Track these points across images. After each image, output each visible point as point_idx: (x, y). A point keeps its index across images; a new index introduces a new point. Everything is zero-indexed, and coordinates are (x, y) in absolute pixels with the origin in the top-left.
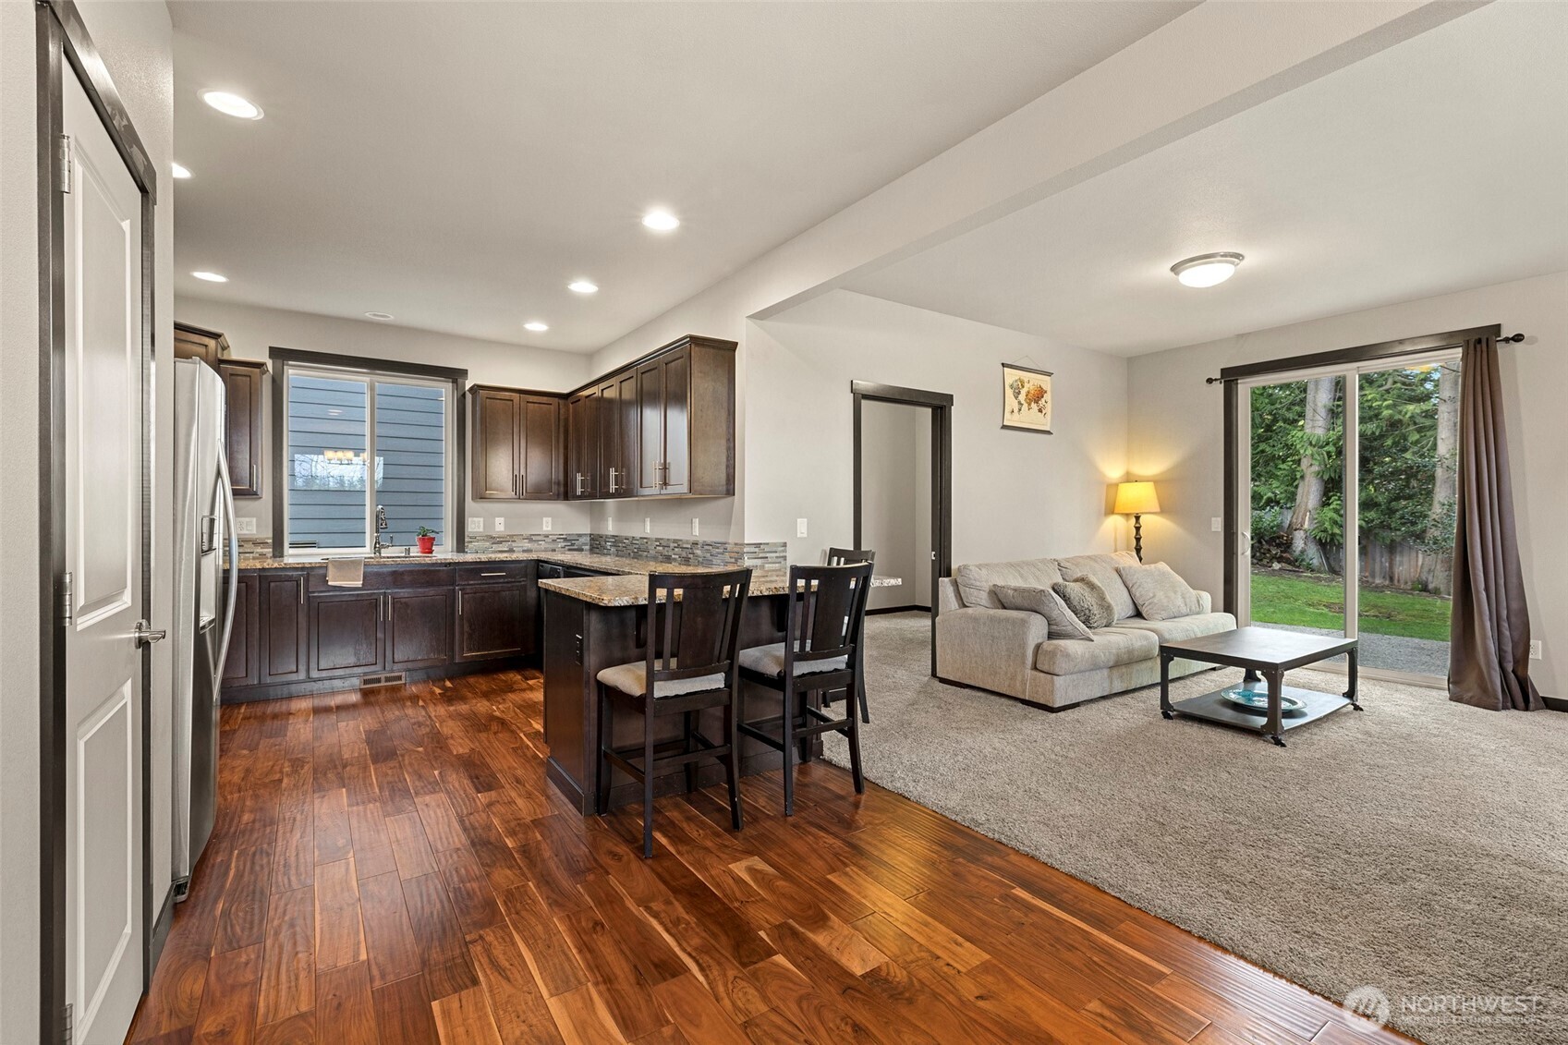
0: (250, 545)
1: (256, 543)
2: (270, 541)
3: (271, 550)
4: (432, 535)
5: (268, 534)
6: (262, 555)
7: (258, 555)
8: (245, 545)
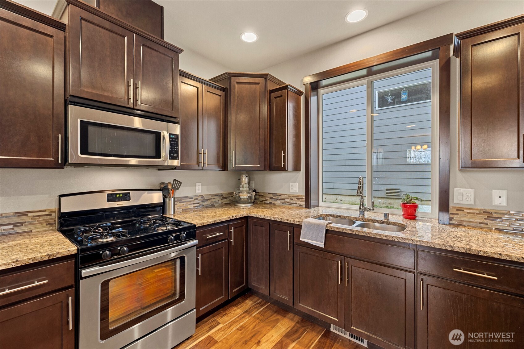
0: (295, 199)
1: (298, 198)
2: (304, 197)
3: (304, 203)
4: (417, 202)
5: (302, 193)
6: (301, 206)
7: (299, 206)
8: (293, 199)
